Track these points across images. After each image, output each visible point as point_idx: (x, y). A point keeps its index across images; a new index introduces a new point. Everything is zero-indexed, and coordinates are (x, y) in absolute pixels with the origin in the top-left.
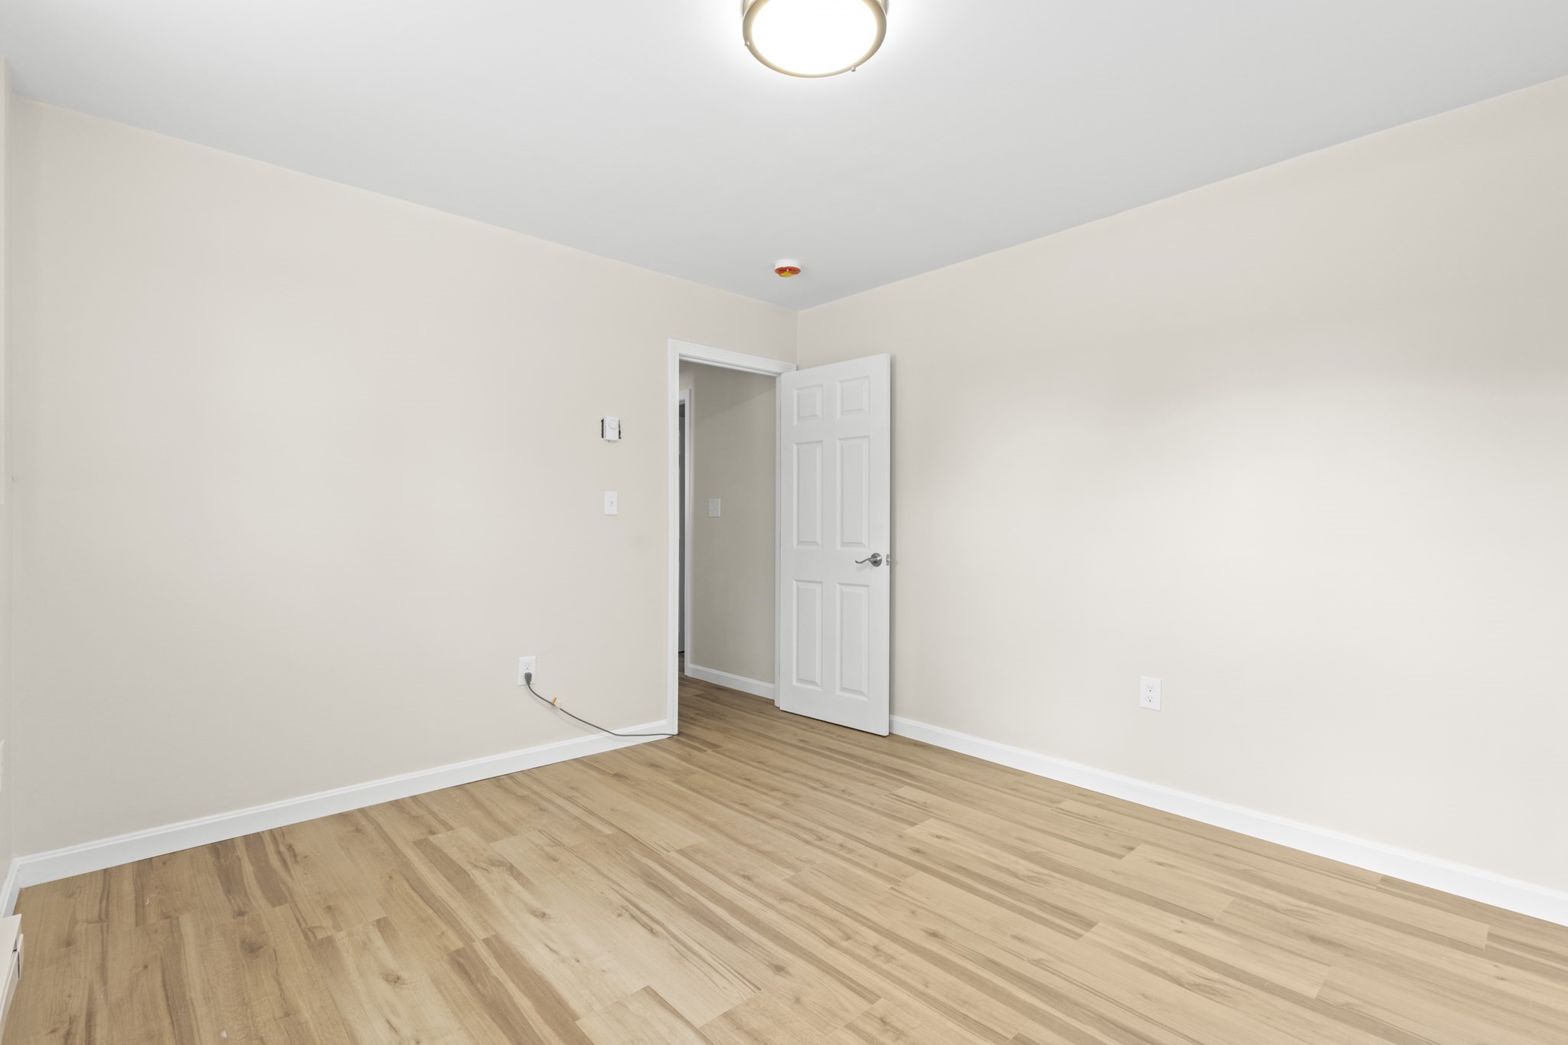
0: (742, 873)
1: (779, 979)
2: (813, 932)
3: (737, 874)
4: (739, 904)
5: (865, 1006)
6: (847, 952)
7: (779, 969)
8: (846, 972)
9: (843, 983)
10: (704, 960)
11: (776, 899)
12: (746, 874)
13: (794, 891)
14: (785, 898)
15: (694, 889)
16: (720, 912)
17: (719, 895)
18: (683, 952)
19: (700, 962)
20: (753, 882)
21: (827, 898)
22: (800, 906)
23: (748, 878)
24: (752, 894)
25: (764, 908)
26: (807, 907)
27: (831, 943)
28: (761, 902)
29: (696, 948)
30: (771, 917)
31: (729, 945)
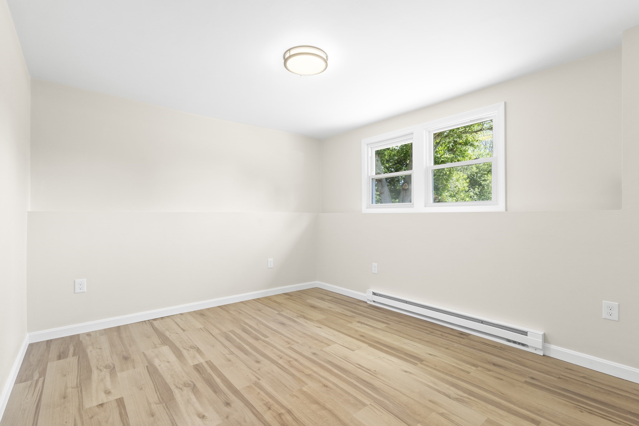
0: (328, 389)
1: (315, 352)
2: (301, 363)
3: (331, 388)
4: (329, 374)
5: (292, 346)
6: (291, 357)
7: (314, 354)
8: (294, 353)
9: (296, 350)
10: (338, 356)
11: (313, 376)
12: (326, 388)
13: (304, 379)
14: (309, 376)
15: (349, 381)
16: (336, 371)
17: (337, 378)
18: (346, 359)
19: (339, 356)
20: (323, 384)
21: (290, 375)
22: (303, 372)
23: (325, 386)
24: (323, 378)
25: (318, 372)
26: (301, 372)
27: (296, 360)
28: (319, 374)
29: (342, 360)
30: (316, 369)
31: (331, 360)
